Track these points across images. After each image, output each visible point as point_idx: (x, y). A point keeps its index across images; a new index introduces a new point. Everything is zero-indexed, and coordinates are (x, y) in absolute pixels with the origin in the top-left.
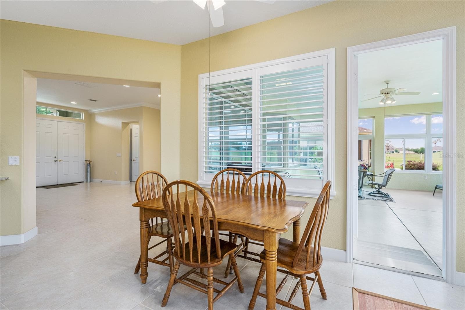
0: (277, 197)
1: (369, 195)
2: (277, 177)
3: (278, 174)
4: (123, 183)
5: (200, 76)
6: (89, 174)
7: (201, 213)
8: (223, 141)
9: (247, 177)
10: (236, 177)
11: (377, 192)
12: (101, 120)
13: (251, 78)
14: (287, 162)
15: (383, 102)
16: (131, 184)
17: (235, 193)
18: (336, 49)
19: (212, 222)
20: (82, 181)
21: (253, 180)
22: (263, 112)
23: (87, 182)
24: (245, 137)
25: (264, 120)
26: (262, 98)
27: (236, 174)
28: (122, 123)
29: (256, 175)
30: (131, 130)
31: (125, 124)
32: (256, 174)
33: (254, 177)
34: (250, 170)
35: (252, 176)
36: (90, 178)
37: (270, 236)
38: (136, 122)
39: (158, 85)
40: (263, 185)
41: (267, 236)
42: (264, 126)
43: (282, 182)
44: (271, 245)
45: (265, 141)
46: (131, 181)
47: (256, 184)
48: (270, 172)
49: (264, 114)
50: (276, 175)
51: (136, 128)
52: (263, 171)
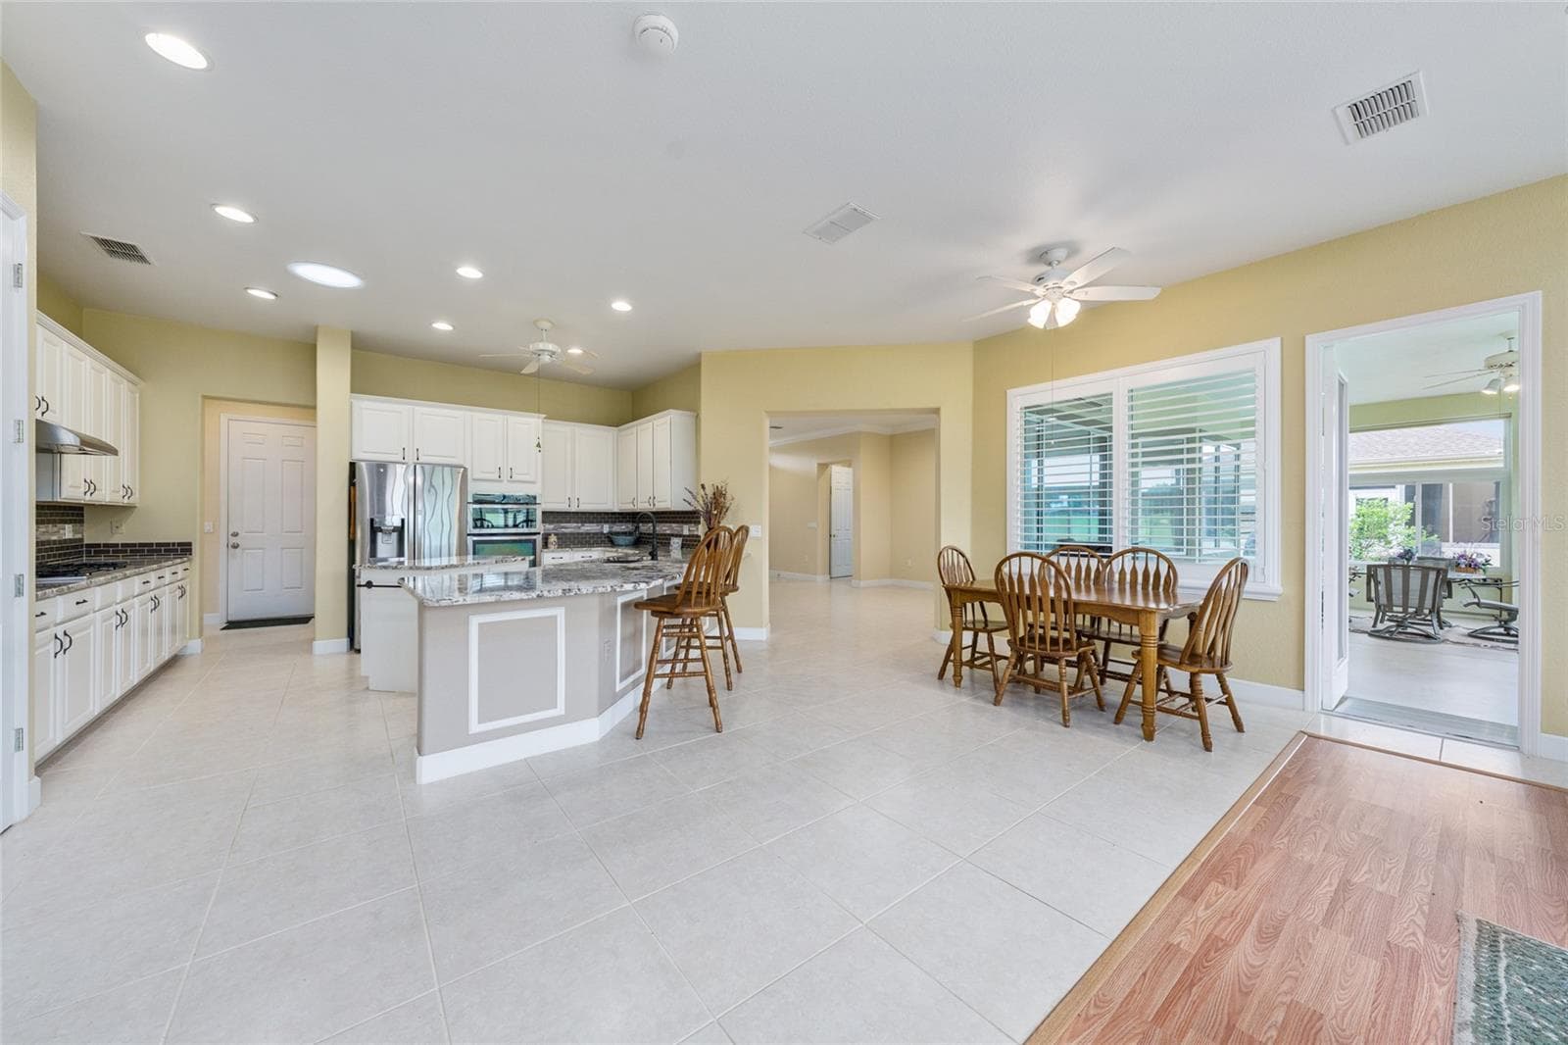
0: (1161, 589)
1: (1470, 635)
2: (1160, 559)
3: (1163, 553)
4: (820, 578)
5: (1011, 392)
7: (1052, 593)
8: (1044, 500)
9: (1105, 560)
10: (1084, 562)
11: (1502, 630)
13: (1111, 394)
14: (1197, 547)
15: (1494, 389)
16: (831, 583)
17: (1082, 582)
18: (1282, 340)
19: (1066, 603)
21: (1116, 565)
22: (1134, 432)
24: (1088, 484)
25: (1134, 446)
26: (1132, 408)
27: (1083, 556)
28: (819, 465)
29: (1121, 557)
30: (830, 476)
31: (824, 467)
32: (1122, 554)
33: (1116, 560)
34: (1110, 549)
35: (1111, 559)
37: (1146, 619)
39: (937, 411)
40: (1134, 571)
41: (1143, 618)
42: (1134, 455)
43: (1171, 567)
44: (1148, 628)
45: (1137, 491)
46: (831, 578)
47: (1122, 572)
48: (1147, 551)
49: (1133, 436)
50: (1159, 556)
52: (1134, 551)
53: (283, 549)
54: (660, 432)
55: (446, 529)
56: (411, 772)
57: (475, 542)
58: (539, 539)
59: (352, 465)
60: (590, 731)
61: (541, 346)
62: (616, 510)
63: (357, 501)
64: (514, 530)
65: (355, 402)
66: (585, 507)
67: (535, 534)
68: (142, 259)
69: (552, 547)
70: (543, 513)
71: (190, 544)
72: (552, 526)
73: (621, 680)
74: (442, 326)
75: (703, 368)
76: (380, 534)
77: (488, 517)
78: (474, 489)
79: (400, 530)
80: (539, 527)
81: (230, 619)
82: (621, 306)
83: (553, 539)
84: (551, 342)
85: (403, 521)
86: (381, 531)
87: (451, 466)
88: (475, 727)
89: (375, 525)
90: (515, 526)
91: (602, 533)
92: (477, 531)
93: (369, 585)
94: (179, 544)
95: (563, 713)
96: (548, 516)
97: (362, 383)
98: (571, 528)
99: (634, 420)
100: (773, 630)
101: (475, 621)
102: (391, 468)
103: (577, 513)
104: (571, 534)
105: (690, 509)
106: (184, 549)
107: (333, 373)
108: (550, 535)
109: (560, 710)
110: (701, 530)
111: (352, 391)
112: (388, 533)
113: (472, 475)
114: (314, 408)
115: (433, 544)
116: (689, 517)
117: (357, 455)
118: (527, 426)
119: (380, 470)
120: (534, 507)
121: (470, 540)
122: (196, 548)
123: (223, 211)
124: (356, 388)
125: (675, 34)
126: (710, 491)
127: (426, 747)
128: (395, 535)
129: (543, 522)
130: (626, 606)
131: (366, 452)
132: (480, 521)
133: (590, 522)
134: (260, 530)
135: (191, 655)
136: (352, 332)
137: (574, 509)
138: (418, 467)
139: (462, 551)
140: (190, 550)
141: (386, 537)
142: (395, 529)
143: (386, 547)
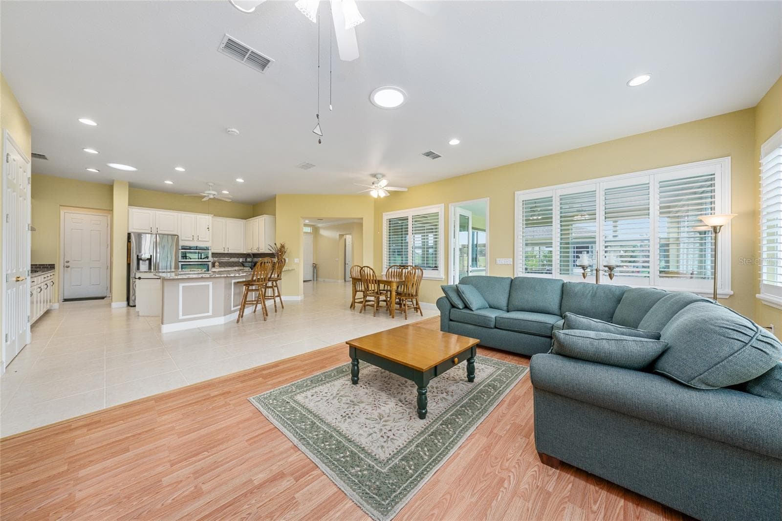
4: (340, 281)
5: (384, 214)
6: (315, 274)
12: (323, 232)
16: (345, 283)
20: (310, 279)
23: (314, 280)
28: (339, 235)
30: (345, 239)
31: (341, 236)
36: (316, 277)
37: (392, 284)
38: (350, 234)
44: (393, 287)
46: (345, 281)
51: (349, 238)
53: (91, 268)
54: (260, 223)
55: (169, 259)
56: (160, 329)
57: (182, 264)
58: (210, 264)
59: (129, 235)
60: (221, 321)
61: (209, 192)
62: (245, 253)
63: (132, 248)
64: (201, 260)
65: (129, 209)
66: (230, 251)
67: (208, 262)
68: (46, 159)
69: (216, 267)
70: (213, 254)
71: (54, 265)
72: (216, 259)
73: (234, 307)
74: (168, 182)
75: (277, 199)
76: (141, 261)
77: (188, 255)
78: (181, 243)
79: (150, 260)
80: (210, 259)
81: (65, 298)
82: (240, 180)
83: (217, 264)
84: (213, 190)
85: (151, 256)
86: (142, 260)
87: (172, 235)
88: (181, 317)
89: (139, 258)
90: (201, 258)
91: (239, 262)
92: (183, 260)
93: (140, 278)
94: (49, 265)
95: (211, 314)
96: (214, 255)
97: (133, 202)
98: (225, 260)
99: (253, 217)
100: (305, 297)
101: (181, 285)
102: (143, 236)
103: (228, 254)
104: (225, 262)
105: (271, 252)
106: (52, 267)
107: (120, 198)
108: (216, 262)
109: (210, 313)
110: (276, 260)
111: (129, 205)
112: (145, 260)
113: (181, 238)
114: (112, 210)
115: (163, 265)
116: (272, 255)
117: (130, 231)
118: (205, 220)
119: (139, 236)
120: (208, 251)
121: (180, 264)
122: (56, 266)
123: (88, 150)
124: (131, 204)
125: (238, 132)
126: (279, 246)
127: (165, 321)
128: (147, 262)
129: (212, 257)
130: (235, 283)
131: (134, 228)
132: (184, 256)
133: (234, 257)
134: (80, 260)
135: (54, 309)
136: (129, 183)
137: (226, 252)
138: (157, 235)
139: (176, 267)
140: (54, 267)
141: (144, 262)
142: (148, 259)
143: (144, 266)
